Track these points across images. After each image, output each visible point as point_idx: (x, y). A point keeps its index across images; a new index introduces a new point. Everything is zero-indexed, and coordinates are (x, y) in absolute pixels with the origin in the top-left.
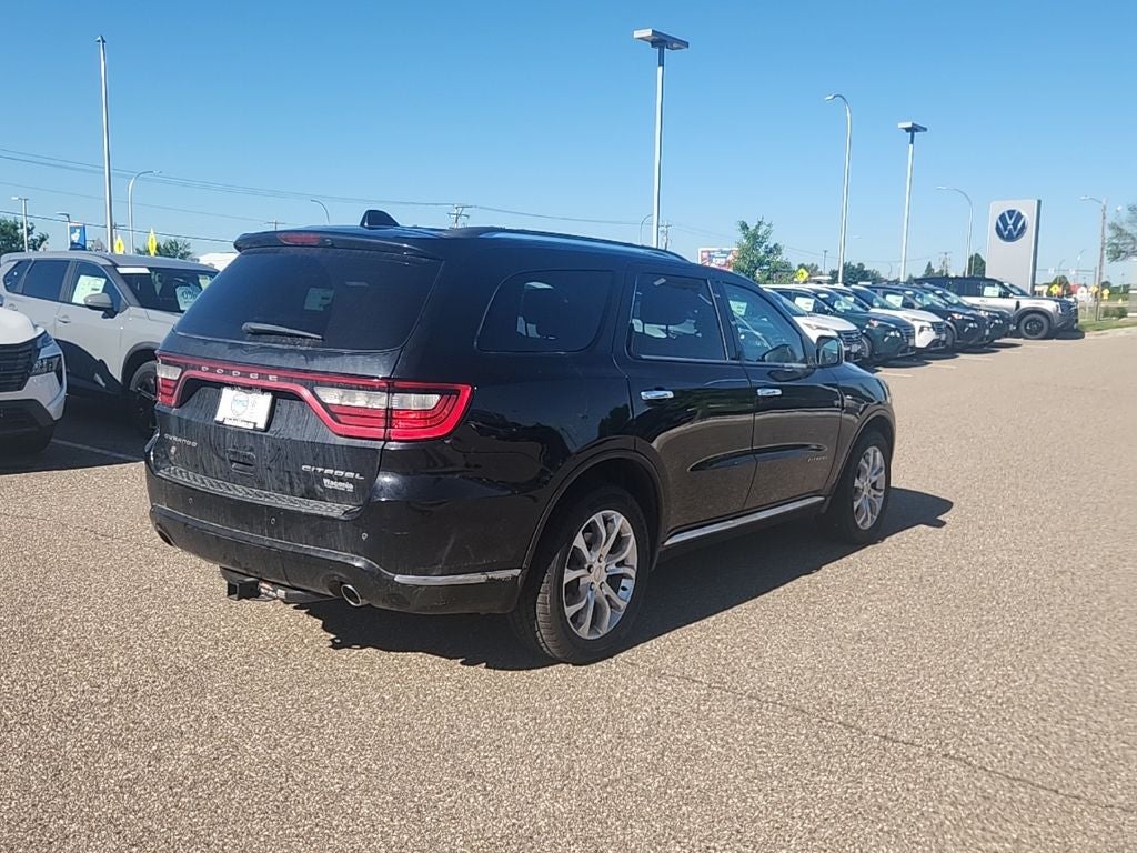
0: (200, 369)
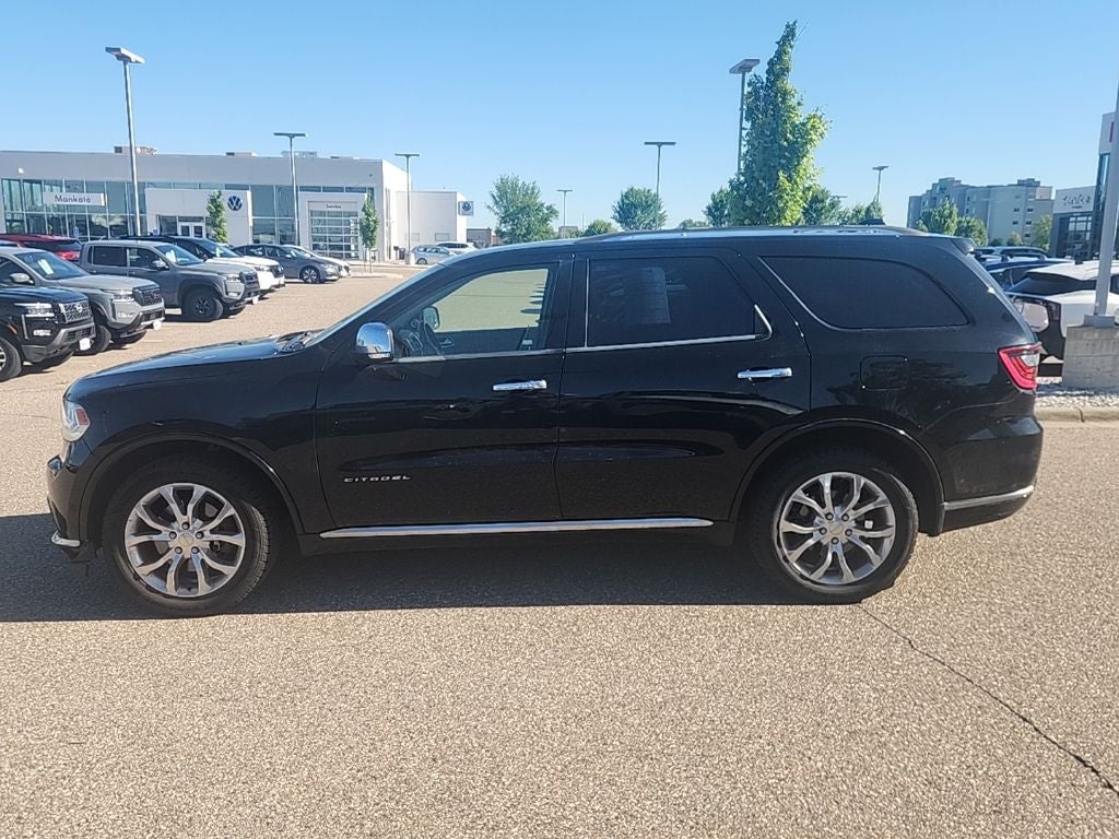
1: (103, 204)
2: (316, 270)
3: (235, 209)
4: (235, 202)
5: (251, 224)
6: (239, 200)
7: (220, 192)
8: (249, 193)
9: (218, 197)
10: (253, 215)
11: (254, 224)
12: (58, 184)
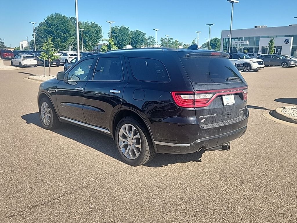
0: (222, 92)
1: (247, 44)
2: (287, 63)
3: (287, 43)
4: (287, 41)
5: (291, 48)
6: (288, 40)
7: (273, 38)
8: (292, 38)
9: (273, 40)
10: (293, 45)
11: (293, 48)
12: (237, 38)
